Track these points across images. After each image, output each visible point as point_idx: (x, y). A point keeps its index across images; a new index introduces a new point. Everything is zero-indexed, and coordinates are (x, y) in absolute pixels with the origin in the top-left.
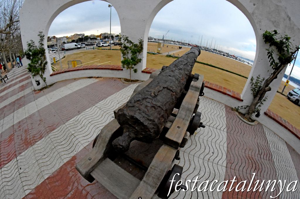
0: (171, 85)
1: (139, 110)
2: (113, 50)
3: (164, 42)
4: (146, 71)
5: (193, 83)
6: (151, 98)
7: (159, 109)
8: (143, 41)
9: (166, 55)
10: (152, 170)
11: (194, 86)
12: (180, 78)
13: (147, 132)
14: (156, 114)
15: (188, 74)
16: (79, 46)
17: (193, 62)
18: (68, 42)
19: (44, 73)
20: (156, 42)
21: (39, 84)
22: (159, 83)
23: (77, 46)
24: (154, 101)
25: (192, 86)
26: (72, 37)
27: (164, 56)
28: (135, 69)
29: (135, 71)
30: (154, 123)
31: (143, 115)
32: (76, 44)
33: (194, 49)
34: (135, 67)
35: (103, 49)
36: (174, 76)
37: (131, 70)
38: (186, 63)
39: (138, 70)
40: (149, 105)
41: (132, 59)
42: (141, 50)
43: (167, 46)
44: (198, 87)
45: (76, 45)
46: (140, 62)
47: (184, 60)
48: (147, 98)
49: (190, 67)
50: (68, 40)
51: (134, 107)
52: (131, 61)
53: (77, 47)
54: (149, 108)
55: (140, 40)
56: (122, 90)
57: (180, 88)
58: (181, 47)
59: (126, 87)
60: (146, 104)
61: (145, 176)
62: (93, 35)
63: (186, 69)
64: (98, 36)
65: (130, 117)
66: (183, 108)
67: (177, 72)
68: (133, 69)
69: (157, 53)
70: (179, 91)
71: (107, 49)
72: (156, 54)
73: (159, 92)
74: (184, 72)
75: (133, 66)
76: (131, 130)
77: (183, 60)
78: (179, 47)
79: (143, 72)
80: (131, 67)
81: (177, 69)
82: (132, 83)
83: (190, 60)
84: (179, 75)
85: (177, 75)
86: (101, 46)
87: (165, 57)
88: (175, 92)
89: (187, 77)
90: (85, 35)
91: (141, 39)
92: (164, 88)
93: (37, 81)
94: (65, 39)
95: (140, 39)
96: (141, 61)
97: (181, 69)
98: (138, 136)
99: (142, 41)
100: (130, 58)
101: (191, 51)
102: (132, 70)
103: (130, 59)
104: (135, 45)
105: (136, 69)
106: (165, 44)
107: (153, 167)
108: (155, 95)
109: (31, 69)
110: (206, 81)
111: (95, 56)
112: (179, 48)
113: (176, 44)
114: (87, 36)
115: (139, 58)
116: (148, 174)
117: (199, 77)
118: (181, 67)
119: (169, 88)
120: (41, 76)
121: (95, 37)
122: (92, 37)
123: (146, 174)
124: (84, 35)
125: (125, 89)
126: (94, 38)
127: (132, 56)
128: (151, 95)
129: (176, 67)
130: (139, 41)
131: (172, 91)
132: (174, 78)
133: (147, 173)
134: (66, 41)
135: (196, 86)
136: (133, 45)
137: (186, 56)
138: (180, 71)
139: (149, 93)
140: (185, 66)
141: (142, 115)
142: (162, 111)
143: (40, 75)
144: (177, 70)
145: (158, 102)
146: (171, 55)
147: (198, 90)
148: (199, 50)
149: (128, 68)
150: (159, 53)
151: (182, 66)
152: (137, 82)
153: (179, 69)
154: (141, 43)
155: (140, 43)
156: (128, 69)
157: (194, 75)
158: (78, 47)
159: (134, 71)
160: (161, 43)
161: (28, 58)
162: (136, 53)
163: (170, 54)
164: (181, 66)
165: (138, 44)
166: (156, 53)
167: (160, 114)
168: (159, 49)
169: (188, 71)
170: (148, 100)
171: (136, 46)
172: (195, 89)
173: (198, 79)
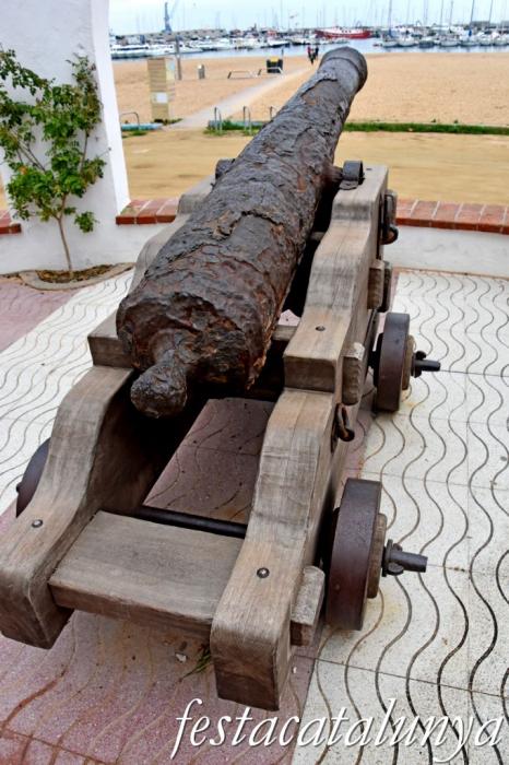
0: (263, 204)
1: (191, 274)
3: (178, 46)
4: (135, 215)
5: (340, 197)
6: (214, 243)
7: (246, 268)
8: (94, 68)
9: (205, 125)
10: (273, 465)
11: (346, 203)
12: (289, 181)
13: (227, 330)
14: (240, 281)
15: (320, 169)
17: (333, 122)
20: (135, 57)
22: (224, 205)
24: (225, 249)
25: (340, 206)
27: (193, 133)
28: (79, 212)
29: (86, 223)
30: (242, 302)
31: (207, 285)
33: (333, 63)
34: (81, 205)
36: (268, 178)
37: (63, 222)
38: (306, 130)
39: (96, 217)
40: (214, 260)
41: (58, 165)
42: (92, 114)
43: (202, 74)
44: (363, 203)
46: (101, 176)
47: (294, 119)
48: (203, 245)
49: (324, 140)
51: (172, 272)
52: (56, 175)
54: (216, 267)
55: (77, 62)
56: (48, 320)
57: (296, 214)
58: (280, 63)
59: (59, 303)
60: (205, 259)
61: (257, 495)
63: (307, 150)
65: (170, 299)
66: (319, 275)
67: (274, 166)
68: (72, 218)
69: (156, 125)
70: (294, 223)
72: (152, 130)
73: (232, 226)
74: (299, 163)
75: (72, 200)
76: (180, 338)
77: (288, 119)
78: (269, 64)
79: (121, 221)
80: (60, 209)
81: (273, 157)
82: (82, 283)
83: (317, 115)
84: (284, 175)
85: (277, 173)
87: (203, 138)
88: (281, 224)
89: (317, 180)
91: (82, 53)
92: (244, 214)
95: (76, 55)
96: (104, 170)
97: (287, 154)
98: (203, 355)
99: (90, 65)
100: (46, 162)
101: (322, 76)
102: (70, 220)
103: (49, 167)
104: (57, 91)
105: (85, 215)
106: (184, 59)
107: (272, 454)
108: (223, 233)
110: (419, 202)
112: (265, 67)
113: (250, 49)
115: (90, 157)
116: (263, 483)
117: (367, 174)
118: (288, 145)
119: (260, 211)
123: (257, 487)
125: (58, 312)
127: (54, 149)
128: (211, 237)
129: (268, 149)
130: (76, 71)
131: (269, 220)
132: (268, 185)
133: (259, 480)
135: (356, 202)
136: (47, 93)
137: (302, 102)
138: (287, 160)
139: (206, 232)
140: (300, 143)
141: (203, 286)
142: (257, 273)
144: (273, 160)
145: (239, 251)
146: (233, 122)
147: (363, 215)
148: (356, 62)
149: (47, 214)
150: (166, 123)
151: (291, 142)
152: (108, 274)
153: (284, 155)
154: (86, 77)
155: (80, 78)
156: (46, 219)
157: (341, 170)
159: (78, 225)
160: (161, 59)
162: (71, 133)
163: (224, 117)
164: (287, 142)
165: (74, 84)
166: (148, 124)
167: (251, 283)
168: (162, 98)
169: (315, 157)
170: (205, 249)
171: (61, 96)
172: (353, 214)
173: (361, 180)
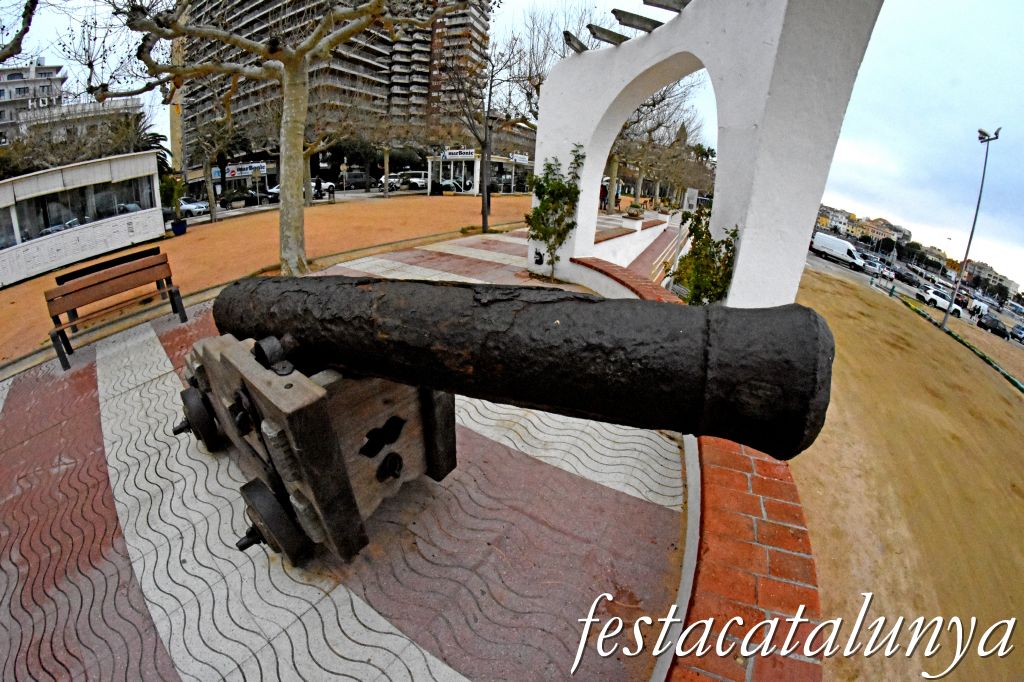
2: (949, 333)
16: (860, 262)
18: (848, 235)
19: (560, 244)
21: (539, 262)
23: (854, 258)
26: (868, 223)
32: (852, 248)
35: (918, 312)
45: (850, 253)
50: (850, 229)
53: (851, 260)
62: (938, 253)
64: (953, 264)
71: (930, 320)
86: (927, 298)
90: (913, 239)
93: (538, 254)
94: (844, 220)
109: (535, 221)
111: (862, 314)
114: (917, 246)
120: (551, 249)
121: (942, 262)
122: (930, 258)
124: (907, 236)
126: (934, 264)
134: (843, 228)
143: (550, 243)
158: (853, 264)
161: (539, 195)
